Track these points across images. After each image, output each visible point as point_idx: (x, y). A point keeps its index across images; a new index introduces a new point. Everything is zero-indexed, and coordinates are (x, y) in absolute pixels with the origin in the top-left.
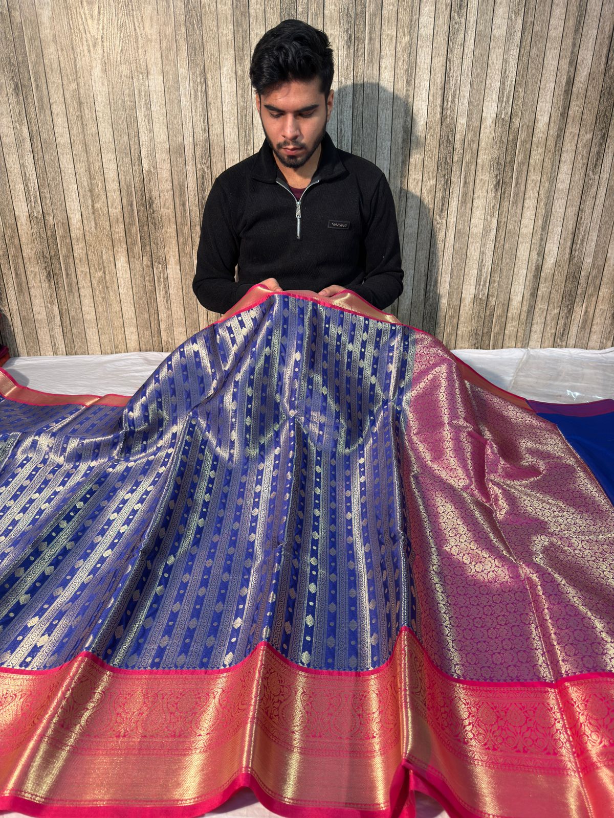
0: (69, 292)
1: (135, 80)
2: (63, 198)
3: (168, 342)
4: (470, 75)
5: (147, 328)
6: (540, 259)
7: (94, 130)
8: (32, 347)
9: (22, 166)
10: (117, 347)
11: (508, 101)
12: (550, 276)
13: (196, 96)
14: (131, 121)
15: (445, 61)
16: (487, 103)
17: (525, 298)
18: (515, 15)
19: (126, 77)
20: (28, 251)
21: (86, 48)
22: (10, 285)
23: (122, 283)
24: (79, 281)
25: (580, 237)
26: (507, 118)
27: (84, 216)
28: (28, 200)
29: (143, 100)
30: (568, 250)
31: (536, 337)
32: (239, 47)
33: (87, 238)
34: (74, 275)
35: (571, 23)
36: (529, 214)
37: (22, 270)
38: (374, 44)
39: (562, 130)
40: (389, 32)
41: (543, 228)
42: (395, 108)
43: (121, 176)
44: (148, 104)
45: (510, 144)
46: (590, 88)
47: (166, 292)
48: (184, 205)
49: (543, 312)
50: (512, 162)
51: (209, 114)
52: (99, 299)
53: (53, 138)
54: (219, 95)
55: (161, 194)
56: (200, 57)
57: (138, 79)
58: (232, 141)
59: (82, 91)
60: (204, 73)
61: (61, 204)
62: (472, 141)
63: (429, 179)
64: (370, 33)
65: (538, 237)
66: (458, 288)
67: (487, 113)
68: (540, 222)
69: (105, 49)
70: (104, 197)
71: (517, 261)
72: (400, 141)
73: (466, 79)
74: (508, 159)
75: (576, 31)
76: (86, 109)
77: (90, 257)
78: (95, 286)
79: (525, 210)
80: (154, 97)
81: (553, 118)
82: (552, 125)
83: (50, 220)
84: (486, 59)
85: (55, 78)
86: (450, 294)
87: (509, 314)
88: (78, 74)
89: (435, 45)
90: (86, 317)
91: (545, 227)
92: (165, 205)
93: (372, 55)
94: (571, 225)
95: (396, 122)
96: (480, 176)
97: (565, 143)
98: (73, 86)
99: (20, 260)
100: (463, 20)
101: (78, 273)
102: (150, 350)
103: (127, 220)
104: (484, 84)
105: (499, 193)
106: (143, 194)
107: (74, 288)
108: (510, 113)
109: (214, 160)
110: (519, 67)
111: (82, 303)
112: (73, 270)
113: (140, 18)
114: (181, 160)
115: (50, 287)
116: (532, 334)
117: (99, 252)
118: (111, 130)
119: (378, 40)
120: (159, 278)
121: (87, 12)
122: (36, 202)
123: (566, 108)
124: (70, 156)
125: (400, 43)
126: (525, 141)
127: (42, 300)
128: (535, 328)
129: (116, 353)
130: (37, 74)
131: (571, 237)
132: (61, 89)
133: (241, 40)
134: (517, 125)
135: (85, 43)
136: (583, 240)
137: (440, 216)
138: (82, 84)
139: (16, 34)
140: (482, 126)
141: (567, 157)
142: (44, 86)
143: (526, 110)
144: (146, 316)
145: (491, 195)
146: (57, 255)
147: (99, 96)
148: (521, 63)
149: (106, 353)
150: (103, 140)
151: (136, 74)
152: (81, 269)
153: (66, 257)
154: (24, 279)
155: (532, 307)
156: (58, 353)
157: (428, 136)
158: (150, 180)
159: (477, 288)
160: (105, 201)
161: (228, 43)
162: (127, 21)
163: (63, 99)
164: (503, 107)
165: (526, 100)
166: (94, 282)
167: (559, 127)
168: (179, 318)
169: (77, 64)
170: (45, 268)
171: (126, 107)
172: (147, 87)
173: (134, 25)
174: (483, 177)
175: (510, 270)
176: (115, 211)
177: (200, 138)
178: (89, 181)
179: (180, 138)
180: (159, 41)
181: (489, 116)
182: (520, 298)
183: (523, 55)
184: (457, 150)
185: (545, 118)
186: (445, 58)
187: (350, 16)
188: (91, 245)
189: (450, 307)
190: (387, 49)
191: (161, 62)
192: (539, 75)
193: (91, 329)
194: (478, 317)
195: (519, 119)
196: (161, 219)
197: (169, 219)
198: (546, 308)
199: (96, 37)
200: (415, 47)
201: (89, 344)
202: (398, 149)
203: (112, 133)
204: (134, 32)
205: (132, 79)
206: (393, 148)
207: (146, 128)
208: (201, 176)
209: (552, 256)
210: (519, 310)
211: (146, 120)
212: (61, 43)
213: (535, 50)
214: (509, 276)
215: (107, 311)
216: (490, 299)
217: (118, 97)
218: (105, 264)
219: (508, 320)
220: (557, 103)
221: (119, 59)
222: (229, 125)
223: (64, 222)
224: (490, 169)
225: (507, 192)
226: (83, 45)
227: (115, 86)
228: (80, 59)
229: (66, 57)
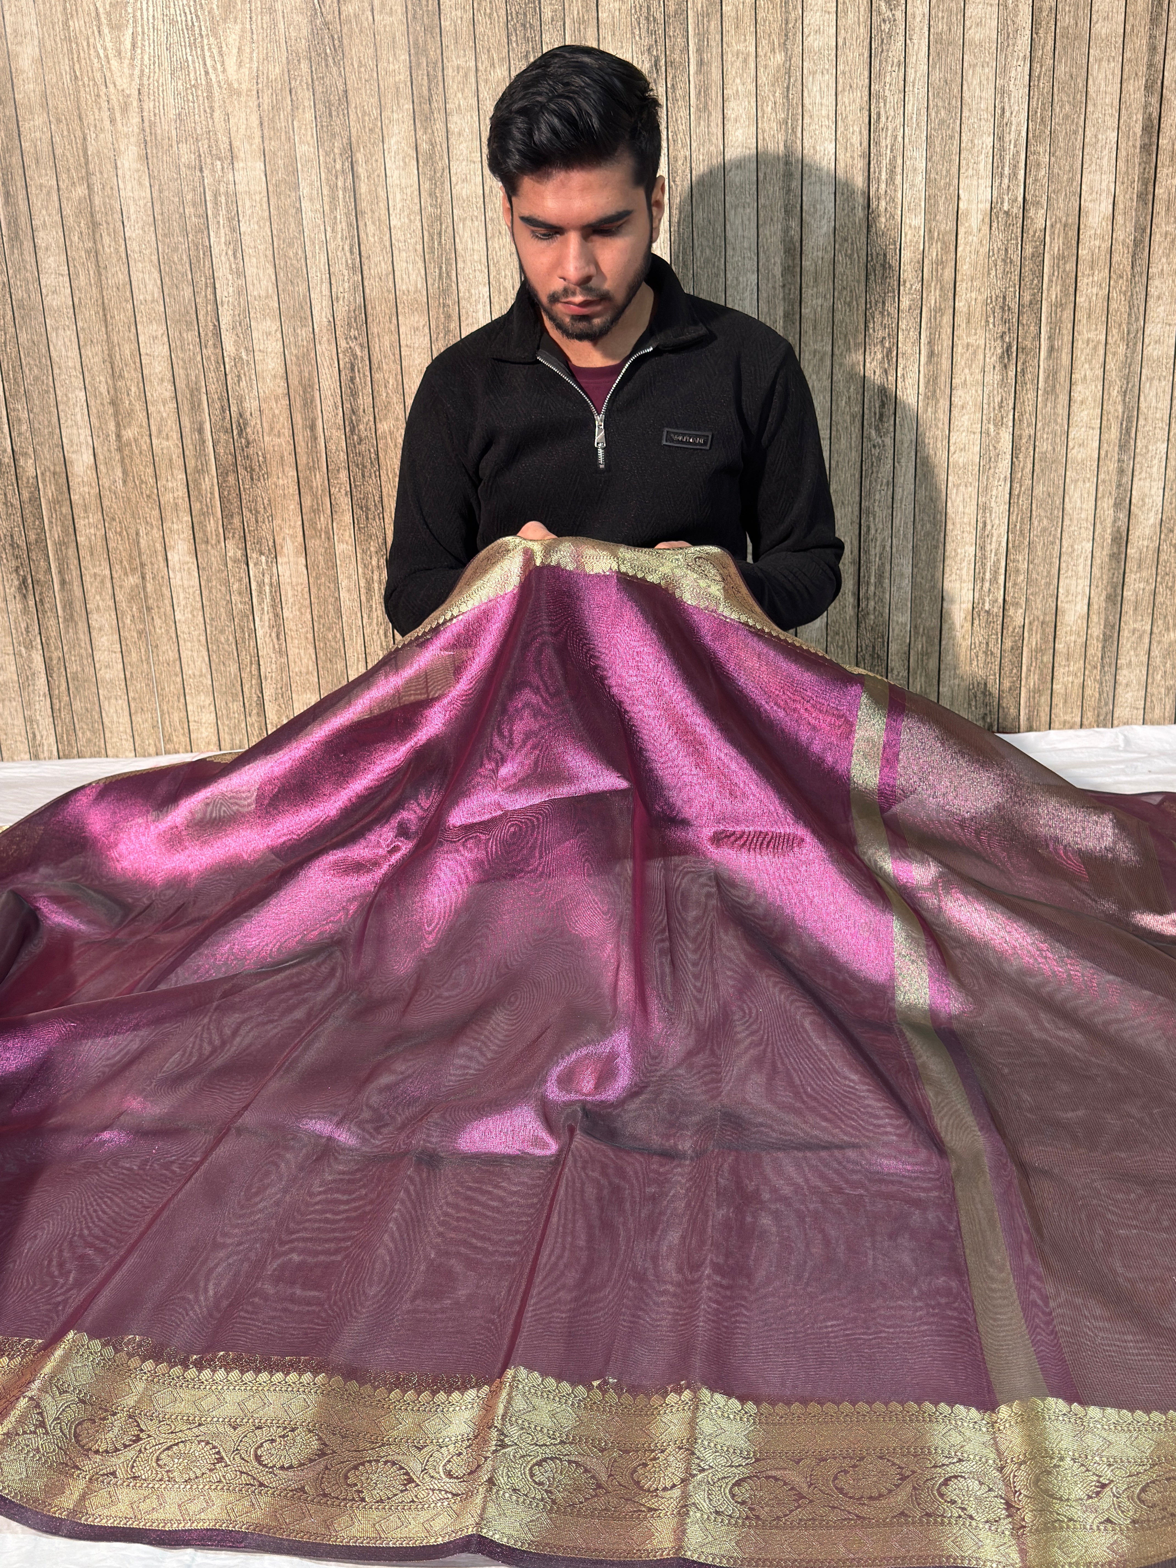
0: (65, 620)
1: (206, 173)
2: (55, 420)
4: (924, 124)
5: (234, 696)
6: (1123, 516)
7: (122, 277)
11: (1014, 175)
12: (1151, 555)
13: (333, 198)
14: (198, 257)
15: (866, 98)
16: (968, 181)
17: (1095, 607)
19: (188, 167)
21: (105, 115)
23: (180, 598)
24: (89, 596)
26: (1017, 210)
27: (100, 457)
29: (223, 213)
31: (1129, 696)
32: (421, 96)
33: (106, 503)
34: (76, 584)
36: (1085, 416)
38: (709, 73)
39: (1144, 230)
40: (741, 47)
41: (1123, 447)
42: (762, 201)
43: (180, 372)
44: (234, 221)
45: (1029, 265)
47: (276, 616)
48: (312, 426)
49: (1141, 637)
50: (1036, 303)
51: (362, 235)
52: (130, 635)
53: (36, 298)
54: (383, 194)
55: (264, 406)
56: (337, 121)
57: (213, 171)
58: (412, 289)
59: (97, 201)
60: (349, 151)
61: (51, 434)
62: (940, 263)
63: (848, 350)
64: (699, 51)
65: (1113, 466)
66: (933, 587)
67: (969, 201)
68: (1113, 434)
69: (145, 114)
70: (142, 415)
71: (1067, 522)
72: (778, 271)
73: (916, 135)
74: (1027, 298)
75: (1154, 21)
76: (104, 235)
77: (111, 545)
78: (123, 605)
80: (245, 205)
81: (1120, 206)
82: (1120, 219)
83: (29, 467)
84: (956, 90)
86: (916, 602)
87: (1060, 646)
88: (91, 166)
89: (841, 67)
90: (103, 673)
91: (1127, 444)
92: (272, 429)
93: (706, 95)
95: (765, 231)
96: (963, 337)
97: (1154, 258)
98: (81, 191)
100: (899, 15)
101: (87, 579)
103: (191, 463)
104: (956, 142)
105: (1012, 374)
106: (226, 408)
107: (78, 611)
108: (1020, 199)
109: (374, 329)
110: (1034, 103)
111: (95, 644)
112: (75, 573)
113: (215, 51)
114: (304, 332)
115: (25, 610)
116: (1119, 690)
117: (132, 531)
118: (156, 275)
119: (716, 64)
120: (261, 585)
121: (109, 45)
123: (1150, 181)
124: (70, 333)
125: (766, 67)
126: (1061, 258)
127: (9, 639)
128: (1124, 676)
129: (167, 752)
130: (6, 171)
132: (56, 198)
133: (425, 82)
134: (1040, 223)
135: (105, 105)
137: (878, 429)
138: (97, 187)
140: (961, 231)
141: (1163, 287)
142: (21, 195)
143: (1057, 192)
144: (233, 668)
145: (993, 378)
146: (42, 542)
147: (132, 209)
148: (1035, 93)
149: (146, 755)
150: (139, 296)
151: (209, 160)
152: (93, 571)
153: (61, 544)
155: (1113, 627)
156: (41, 756)
157: (840, 258)
158: (239, 376)
159: (978, 587)
160: (145, 424)
161: (398, 89)
162: (190, 58)
163: (58, 218)
164: (1005, 186)
165: (1056, 171)
166: (120, 597)
167: (1136, 223)
168: (304, 670)
169: (89, 147)
170: (17, 570)
171: (189, 228)
172: (231, 186)
173: (205, 64)
174: (971, 340)
175: (1053, 543)
176: (165, 443)
177: (344, 286)
178: (110, 382)
179: (302, 288)
180: (255, 92)
181: (974, 206)
182: (1082, 608)
183: (1039, 77)
184: (908, 285)
185: (1103, 205)
186: (867, 93)
187: (655, 20)
188: (114, 519)
189: (917, 633)
190: (738, 81)
191: (260, 133)
192: (1079, 116)
193: (113, 701)
194: (985, 653)
195: (1043, 211)
196: (265, 458)
197: (282, 458)
198: (1148, 628)
199: (128, 92)
200: (799, 74)
201: (108, 735)
202: (774, 288)
203: (159, 282)
204: (203, 77)
205: (201, 170)
206: (763, 287)
207: (231, 269)
208: (348, 365)
209: (1149, 510)
210: (1083, 634)
211: (230, 253)
212: (57, 109)
213: (1066, 65)
214: (1051, 557)
215: (148, 659)
216: (1011, 612)
217: (172, 207)
218: (144, 557)
219: (1057, 659)
220: (1127, 173)
221: (174, 132)
222: (404, 254)
223: (58, 470)
224: (987, 321)
225: (1030, 369)
226: (100, 109)
227: (165, 187)
228: (94, 136)
229: (65, 133)
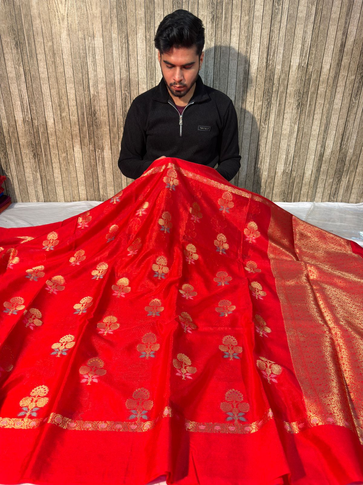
0: (46, 165)
1: (86, 40)
2: (43, 110)
3: (103, 195)
4: (284, 40)
5: (91, 187)
6: (323, 149)
7: (62, 70)
8: (24, 197)
9: (20, 90)
10: (74, 198)
11: (306, 56)
12: (328, 160)
13: (122, 50)
14: (83, 65)
16: (294, 57)
17: (313, 172)
18: (311, 5)
19: (81, 38)
20: (22, 141)
21: (57, 21)
22: (12, 161)
23: (77, 160)
24: (52, 159)
25: (346, 137)
26: (305, 66)
27: (56, 121)
28: (23, 111)
29: (91, 52)
30: (339, 145)
31: (319, 195)
32: (148, 22)
33: (57, 134)
34: (49, 155)
35: (345, 9)
36: (316, 123)
37: (19, 152)
38: (228, 21)
39: (337, 74)
40: (237, 14)
41: (325, 131)
42: (239, 59)
43: (78, 98)
44: (94, 55)
45: (307, 81)
46: (354, 49)
47: (103, 166)
48: (114, 115)
49: (323, 180)
50: (307, 92)
51: (130, 61)
52: (64, 170)
53: (37, 74)
54: (136, 50)
55: (101, 108)
56: (125, 27)
57: (88, 40)
58: (143, 77)
59: (55, 47)
60: (127, 36)
61: (42, 114)
62: (284, 79)
63: (259, 101)
64: (225, 14)
65: (322, 136)
66: (274, 166)
68: (323, 128)
69: (69, 22)
70: (67, 110)
71: (309, 150)
72: (242, 78)
73: (282, 42)
74: (305, 90)
75: (347, 15)
76: (57, 57)
77: (58, 145)
78: (62, 162)
79: (314, 120)
80: (97, 51)
81: (332, 66)
82: (331, 70)
83: (36, 122)
84: (293, 31)
85: (39, 39)
86: (269, 169)
87: (304, 182)
88: (53, 36)
89: (263, 22)
90: (56, 180)
91: (326, 130)
92: (103, 115)
93: (226, 27)
94: (341, 130)
95: (239, 67)
96: (288, 100)
97: (339, 81)
98: (50, 44)
99: (18, 146)
100: (280, 7)
101: (52, 154)
102: (93, 200)
103: (81, 123)
104: (292, 46)
105: (299, 111)
106: (90, 108)
107: (49, 163)
108: (307, 63)
109: (132, 88)
110: (313, 36)
111: (54, 172)
112: (49, 152)
113: (90, 4)
114: (112, 88)
115: (35, 162)
116: (317, 193)
117: (64, 142)
118: (72, 70)
119: (230, 18)
120: (99, 158)
122: (27, 112)
123: (340, 60)
124: (47, 85)
125: (243, 20)
126: (315, 80)
127: (31, 170)
128: (318, 190)
129: (73, 201)
130: (29, 36)
131: (341, 137)
132: (43, 45)
133: (149, 18)
134: (311, 70)
136: (348, 139)
137: (264, 123)
138: (55, 43)
139: (17, 12)
140: (290, 71)
141: (340, 89)
142: (33, 44)
143: (316, 62)
144: (91, 180)
145: (295, 111)
146: (39, 143)
147: (65, 50)
148: (314, 33)
149: (68, 202)
150: (67, 76)
151: (87, 37)
152: (53, 152)
153: (45, 144)
154: (20, 157)
155: (317, 178)
156: (40, 201)
157: (258, 76)
158: (94, 100)
159: (285, 166)
160: (68, 112)
161: (141, 19)
162: (82, 5)
163: (43, 51)
164: (303, 59)
165: (317, 56)
166: (61, 159)
167: (336, 71)
168: (110, 181)
169: (53, 30)
170: (33, 151)
171: (81, 57)
172: (93, 45)
173: (86, 8)
174: (290, 101)
175: (305, 155)
176: (74, 118)
177: (124, 76)
178: (59, 100)
179: (112, 76)
180: (101, 17)
181: (294, 64)
182: (310, 172)
183: (315, 28)
184: (275, 85)
185: (328, 66)
186: (270, 30)
187: (214, 4)
188: (59, 138)
189: (269, 177)
190: (235, 24)
191: (102, 30)
192: (324, 41)
193: (59, 187)
194: (285, 183)
195: (312, 67)
196: (101, 123)
197: (105, 123)
198: (325, 178)
199: (64, 14)
200: (252, 23)
201: (57, 196)
202: (240, 83)
203: (72, 72)
204: (86, 12)
205: (85, 40)
206: (238, 83)
207: (93, 69)
208: (124, 98)
209: (329, 148)
210: (310, 179)
211: (93, 64)
212: (43, 18)
213: (323, 25)
214: (304, 159)
215: (68, 176)
216: (293, 173)
217: (76, 50)
218: (67, 149)
219: (303, 185)
220: (335, 57)
221: (77, 28)
222: (141, 68)
223: (44, 124)
224: (295, 96)
225: (304, 110)
226: (56, 19)
227: (75, 44)
228: (54, 27)
229: (46, 26)
